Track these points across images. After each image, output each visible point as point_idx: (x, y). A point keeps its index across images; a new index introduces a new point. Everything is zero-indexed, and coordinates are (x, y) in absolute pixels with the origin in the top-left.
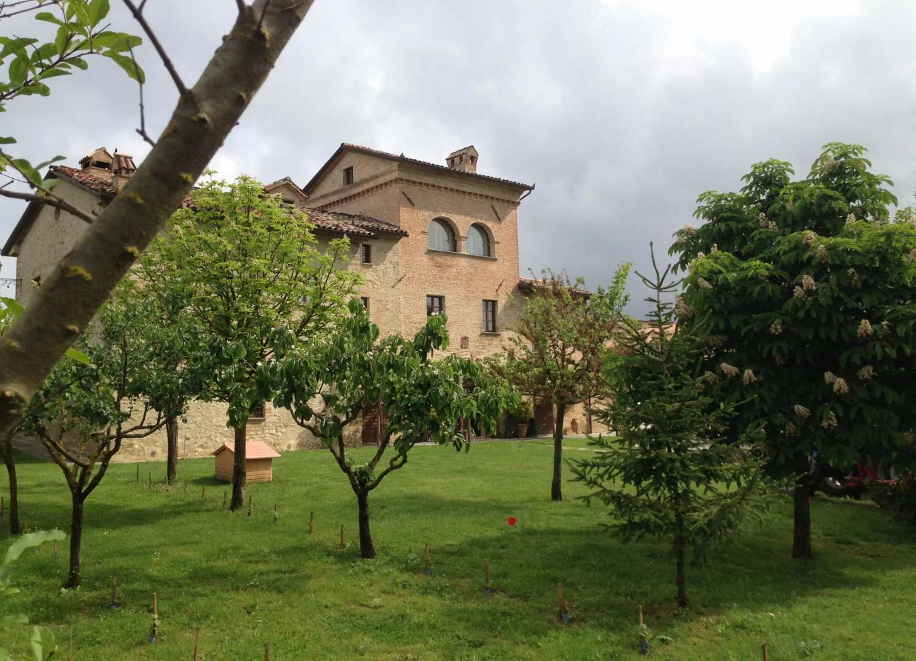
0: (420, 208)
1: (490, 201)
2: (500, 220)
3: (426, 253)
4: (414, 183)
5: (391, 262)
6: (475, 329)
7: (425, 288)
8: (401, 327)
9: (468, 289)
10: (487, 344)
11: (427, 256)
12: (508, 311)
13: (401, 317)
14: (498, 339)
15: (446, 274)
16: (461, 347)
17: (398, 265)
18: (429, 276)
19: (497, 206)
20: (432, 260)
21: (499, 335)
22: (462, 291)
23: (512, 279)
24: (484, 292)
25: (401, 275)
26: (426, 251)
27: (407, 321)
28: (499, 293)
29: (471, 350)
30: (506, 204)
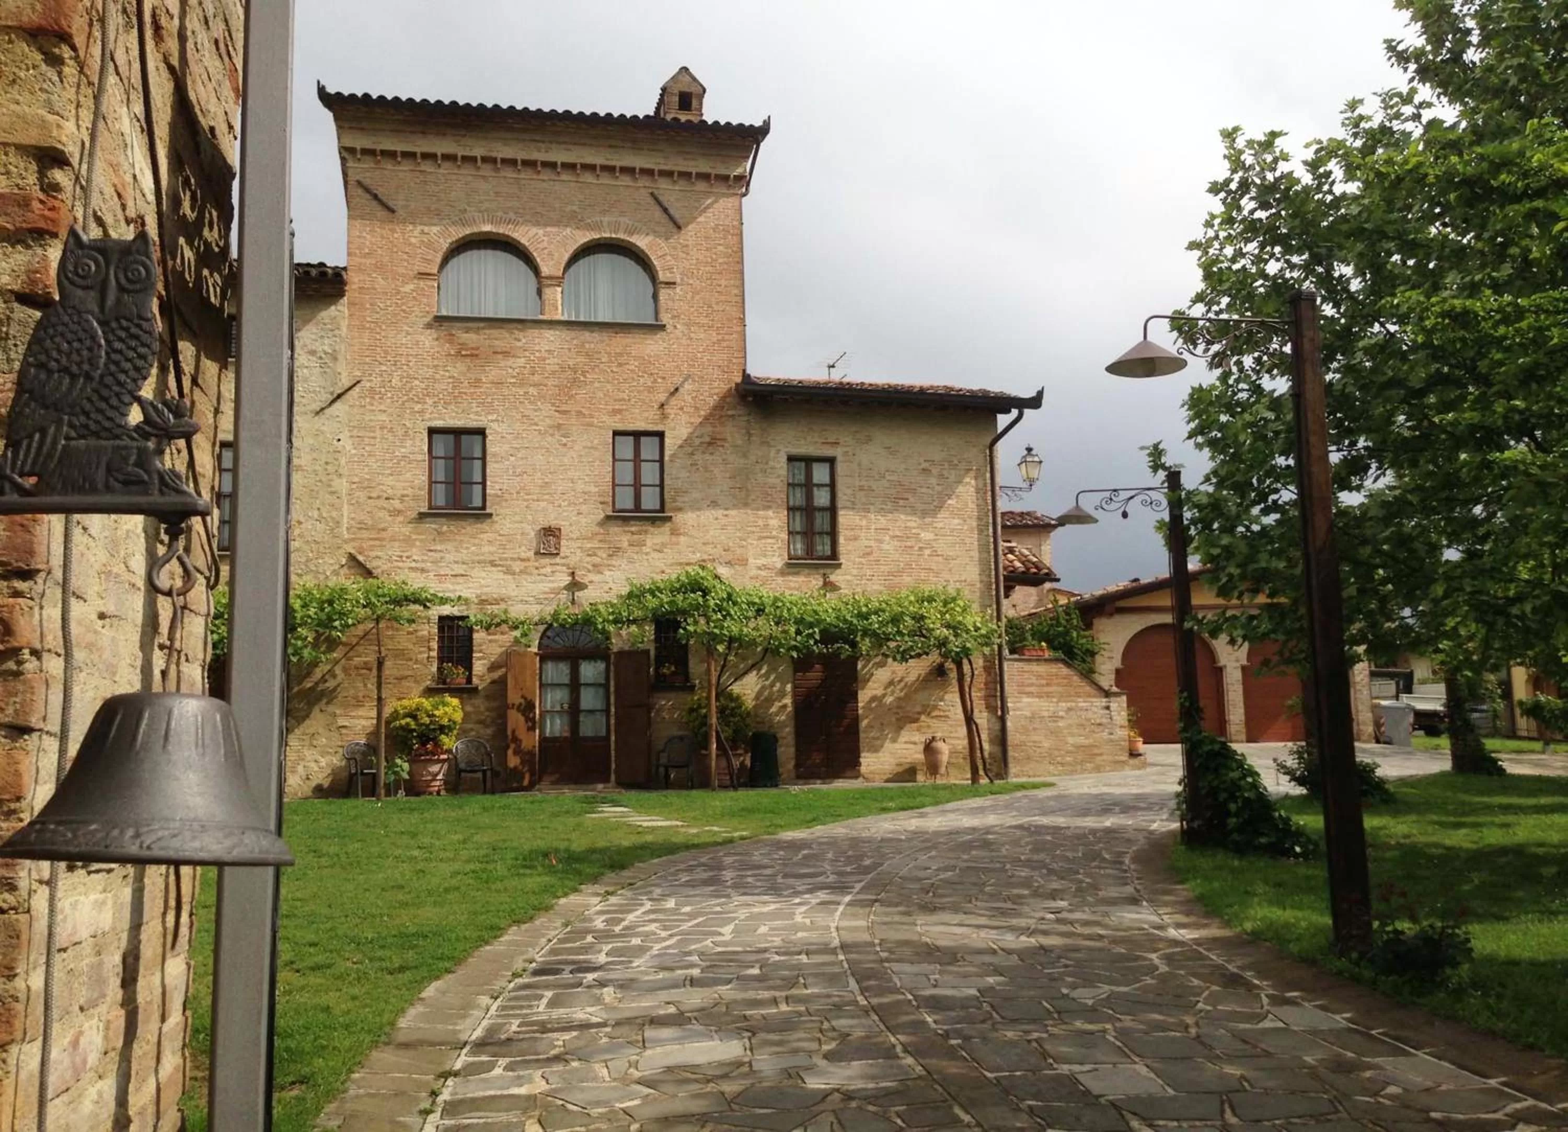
0: (413, 218)
1: (644, 182)
2: (679, 228)
3: (429, 326)
4: (391, 155)
5: (313, 353)
6: (584, 508)
7: (422, 412)
8: (340, 509)
9: (564, 407)
10: (625, 544)
11: (432, 334)
12: (698, 457)
13: (342, 485)
14: (667, 527)
15: (493, 373)
16: (537, 553)
17: (336, 359)
18: (435, 381)
19: (669, 192)
20: (451, 342)
21: (669, 519)
22: (545, 414)
23: (717, 373)
24: (615, 412)
25: (346, 382)
26: (428, 319)
27: (362, 495)
28: (668, 410)
29: (573, 560)
30: (701, 186)
